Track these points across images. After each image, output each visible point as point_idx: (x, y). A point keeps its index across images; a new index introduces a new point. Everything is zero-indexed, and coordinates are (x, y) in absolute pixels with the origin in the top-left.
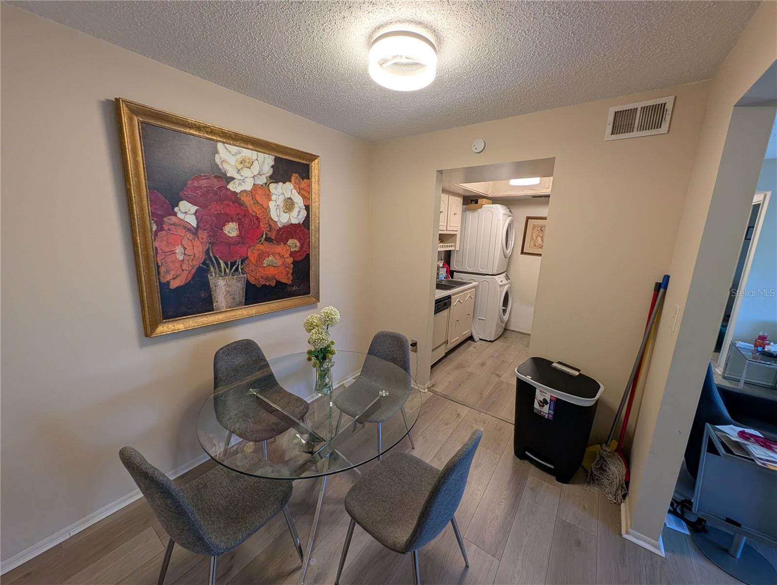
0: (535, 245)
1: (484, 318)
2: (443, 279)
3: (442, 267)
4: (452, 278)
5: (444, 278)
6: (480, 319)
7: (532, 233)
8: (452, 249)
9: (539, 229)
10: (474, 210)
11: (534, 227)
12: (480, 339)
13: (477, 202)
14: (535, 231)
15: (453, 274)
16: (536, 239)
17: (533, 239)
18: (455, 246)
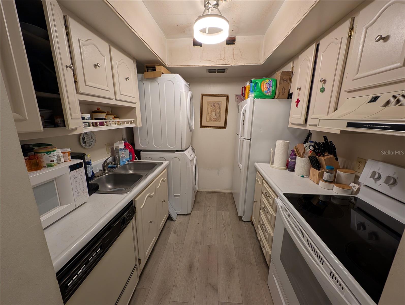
0: (210, 119)
1: (179, 195)
2: (127, 163)
3: (123, 149)
4: (139, 159)
5: (128, 161)
6: (175, 196)
7: (207, 108)
8: (133, 125)
9: (212, 105)
10: (153, 79)
11: (209, 103)
12: (178, 215)
13: (154, 70)
14: (209, 106)
15: (140, 154)
16: (211, 113)
17: (209, 114)
18: (135, 122)
